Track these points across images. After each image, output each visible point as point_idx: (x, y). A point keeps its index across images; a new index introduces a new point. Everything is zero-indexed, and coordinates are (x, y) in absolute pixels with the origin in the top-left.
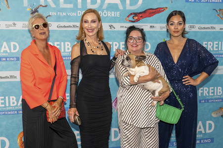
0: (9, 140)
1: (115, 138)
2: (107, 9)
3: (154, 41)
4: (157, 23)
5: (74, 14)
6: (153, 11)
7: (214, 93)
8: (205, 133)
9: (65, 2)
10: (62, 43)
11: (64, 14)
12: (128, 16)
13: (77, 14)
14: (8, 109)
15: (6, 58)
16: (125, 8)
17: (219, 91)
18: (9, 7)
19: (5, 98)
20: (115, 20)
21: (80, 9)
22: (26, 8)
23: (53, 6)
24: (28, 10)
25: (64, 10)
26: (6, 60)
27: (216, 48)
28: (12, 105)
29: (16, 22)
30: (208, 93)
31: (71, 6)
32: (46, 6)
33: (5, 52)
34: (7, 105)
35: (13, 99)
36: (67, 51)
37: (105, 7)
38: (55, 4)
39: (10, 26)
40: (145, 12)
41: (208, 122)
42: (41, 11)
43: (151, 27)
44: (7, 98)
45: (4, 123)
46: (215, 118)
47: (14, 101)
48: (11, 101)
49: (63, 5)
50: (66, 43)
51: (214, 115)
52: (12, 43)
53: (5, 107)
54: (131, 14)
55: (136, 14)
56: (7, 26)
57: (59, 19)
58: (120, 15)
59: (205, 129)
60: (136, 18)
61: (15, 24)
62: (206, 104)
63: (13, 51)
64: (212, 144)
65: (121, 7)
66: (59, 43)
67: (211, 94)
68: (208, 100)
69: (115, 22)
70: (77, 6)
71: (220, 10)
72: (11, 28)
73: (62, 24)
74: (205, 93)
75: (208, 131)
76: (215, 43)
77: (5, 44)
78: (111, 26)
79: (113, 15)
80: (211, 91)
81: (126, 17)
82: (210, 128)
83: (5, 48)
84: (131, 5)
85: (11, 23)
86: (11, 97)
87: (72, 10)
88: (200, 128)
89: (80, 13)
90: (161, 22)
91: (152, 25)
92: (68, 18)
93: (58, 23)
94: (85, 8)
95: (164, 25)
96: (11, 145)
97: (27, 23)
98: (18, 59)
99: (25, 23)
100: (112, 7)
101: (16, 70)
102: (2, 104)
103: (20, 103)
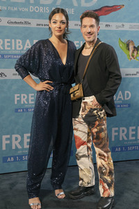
2: (61, 6)
4: (113, 22)
5: (26, 10)
6: (109, 8)
10: (13, 40)
11: (16, 9)
13: (29, 10)
16: (79, 4)
21: (32, 4)
25: (15, 4)
36: (18, 48)
40: (100, 9)
43: (107, 25)
50: (18, 41)
57: (9, 14)
58: (75, 12)
65: (75, 4)
66: (9, 40)
69: (70, 20)
70: (29, 1)
73: (13, 20)
84: (86, 2)
87: (23, 5)
89: (32, 9)
90: (117, 21)
91: (108, 23)
92: (19, 14)
93: (8, 19)
94: (37, 3)
95: (120, 24)
100: (67, 4)
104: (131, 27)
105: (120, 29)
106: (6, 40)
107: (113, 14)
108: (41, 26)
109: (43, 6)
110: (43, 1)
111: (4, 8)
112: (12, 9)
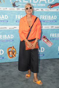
2: (41, 3)
3: (58, 15)
14: (4, 39)
15: (3, 21)
16: (47, 2)
18: (4, 2)
23: (21, 2)
24: (12, 3)
25: (24, 3)
28: (5, 38)
32: (18, 2)
33: (3, 19)
37: (40, 2)
40: (55, 4)
42: (16, 3)
43: (57, 10)
44: (3, 35)
45: (2, 45)
47: (6, 37)
48: (5, 37)
49: (24, 1)
52: (5, 16)
55: (51, 5)
56: (4, 9)
58: (46, 5)
61: (6, 8)
65: (46, 2)
69: (44, 8)
72: (5, 10)
77: (3, 16)
79: (43, 5)
84: (50, 1)
85: (5, 8)
86: (5, 35)
91: (58, 9)
93: (22, 8)
96: (4, 52)
97: (11, 8)
98: (7, 21)
99: (10, 8)
100: (43, 2)
101: (7, 25)
102: (1, 37)
103: (8, 37)
106: (21, 16)
109: (34, 3)
110: (34, 2)
111: (21, 5)
112: (23, 5)
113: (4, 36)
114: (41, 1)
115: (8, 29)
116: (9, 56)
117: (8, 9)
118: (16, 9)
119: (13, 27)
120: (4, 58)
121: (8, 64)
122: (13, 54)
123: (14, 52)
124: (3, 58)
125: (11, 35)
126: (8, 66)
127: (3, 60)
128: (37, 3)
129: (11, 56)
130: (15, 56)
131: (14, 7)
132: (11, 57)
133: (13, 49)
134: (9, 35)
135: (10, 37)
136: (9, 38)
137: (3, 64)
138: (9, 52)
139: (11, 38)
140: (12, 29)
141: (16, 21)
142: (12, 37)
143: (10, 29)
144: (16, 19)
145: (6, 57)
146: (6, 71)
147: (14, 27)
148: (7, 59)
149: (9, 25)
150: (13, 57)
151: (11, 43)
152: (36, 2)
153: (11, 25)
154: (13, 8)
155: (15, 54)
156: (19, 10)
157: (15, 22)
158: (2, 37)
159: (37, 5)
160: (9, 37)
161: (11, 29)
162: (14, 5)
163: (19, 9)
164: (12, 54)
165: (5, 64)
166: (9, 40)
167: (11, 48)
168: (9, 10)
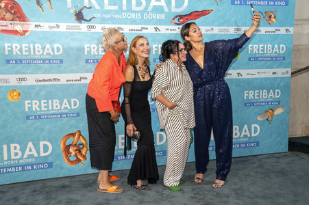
0: (52, 144)
1: (160, 142)
2: (153, 11)
4: (203, 26)
5: (119, 16)
6: (199, 13)
7: (259, 96)
8: (251, 137)
9: (110, 4)
11: (109, 16)
12: (174, 19)
13: (122, 16)
14: (51, 112)
15: (49, 60)
16: (170, 10)
17: (264, 94)
18: (52, 8)
19: (48, 101)
20: (161, 22)
21: (125, 11)
22: (69, 9)
23: (97, 7)
24: (72, 11)
25: (108, 12)
26: (50, 63)
27: (262, 51)
28: (55, 108)
29: (59, 24)
30: (254, 96)
31: (116, 8)
32: (90, 8)
33: (48, 54)
34: (50, 108)
35: (56, 102)
37: (150, 9)
38: (100, 5)
39: (54, 27)
40: (190, 14)
41: (253, 126)
42: (85, 12)
44: (50, 101)
45: (48, 127)
46: (260, 121)
47: (58, 104)
48: (55, 105)
49: (107, 7)
51: (259, 119)
52: (56, 45)
53: (48, 110)
54: (177, 16)
55: (181, 17)
56: (51, 28)
57: (103, 21)
58: (166, 17)
59: (250, 133)
60: (182, 20)
61: (58, 26)
62: (252, 107)
63: (56, 53)
64: (257, 148)
65: (166, 10)
67: (256, 98)
68: (253, 104)
69: (161, 25)
70: (122, 8)
71: (266, 12)
72: (54, 30)
73: (107, 26)
74: (251, 96)
75: (253, 135)
76: (261, 46)
77: (48, 46)
78: (156, 29)
79: (158, 17)
80: (256, 94)
81: (171, 19)
82: (255, 132)
83: (48, 50)
84: (176, 7)
85: (54, 24)
86: (54, 101)
87: (117, 12)
88: (245, 131)
89: (125, 15)
90: (206, 25)
92: (113, 20)
93: (102, 25)
94: (129, 10)
95: (210, 28)
96: (53, 149)
97: (71, 25)
98: (61, 61)
99: (68, 24)
100: (158, 9)
101: (60, 72)
102: (45, 107)
103: (63, 106)
104: (220, 31)
105: (209, 32)
106: (100, 46)
107: (202, 18)
108: (133, 32)
109: (135, 12)
110: (134, 8)
111: (99, 15)
112: (105, 16)
113: (52, 102)
114: (154, 6)
115: (63, 82)
116: (69, 160)
117: (63, 27)
118: (84, 26)
119: (77, 76)
120: (54, 164)
121: (67, 182)
122: (80, 152)
123: (81, 146)
124: (50, 165)
125: (73, 100)
126: (64, 187)
127: (49, 170)
128: (142, 12)
129: (73, 158)
130: (84, 157)
131: (81, 22)
132: (72, 162)
133: (79, 138)
134: (65, 101)
135: (70, 106)
136: (66, 108)
137: (50, 183)
138: (67, 148)
139: (73, 107)
140: (74, 82)
141: (87, 61)
142: (75, 104)
143: (68, 83)
144: (86, 53)
145: (58, 162)
146: (61, 201)
147: (81, 78)
148: (62, 168)
149: (65, 73)
150: (78, 160)
151: (73, 122)
152: (141, 8)
153: (72, 72)
154: (78, 24)
155: (83, 153)
156: (93, 30)
157: (82, 63)
158: (48, 107)
159: (142, 15)
160: (68, 106)
161: (71, 82)
162: (79, 16)
163: (93, 27)
164: (76, 155)
165: (57, 183)
166: (67, 114)
167: (73, 135)
168: (65, 30)
